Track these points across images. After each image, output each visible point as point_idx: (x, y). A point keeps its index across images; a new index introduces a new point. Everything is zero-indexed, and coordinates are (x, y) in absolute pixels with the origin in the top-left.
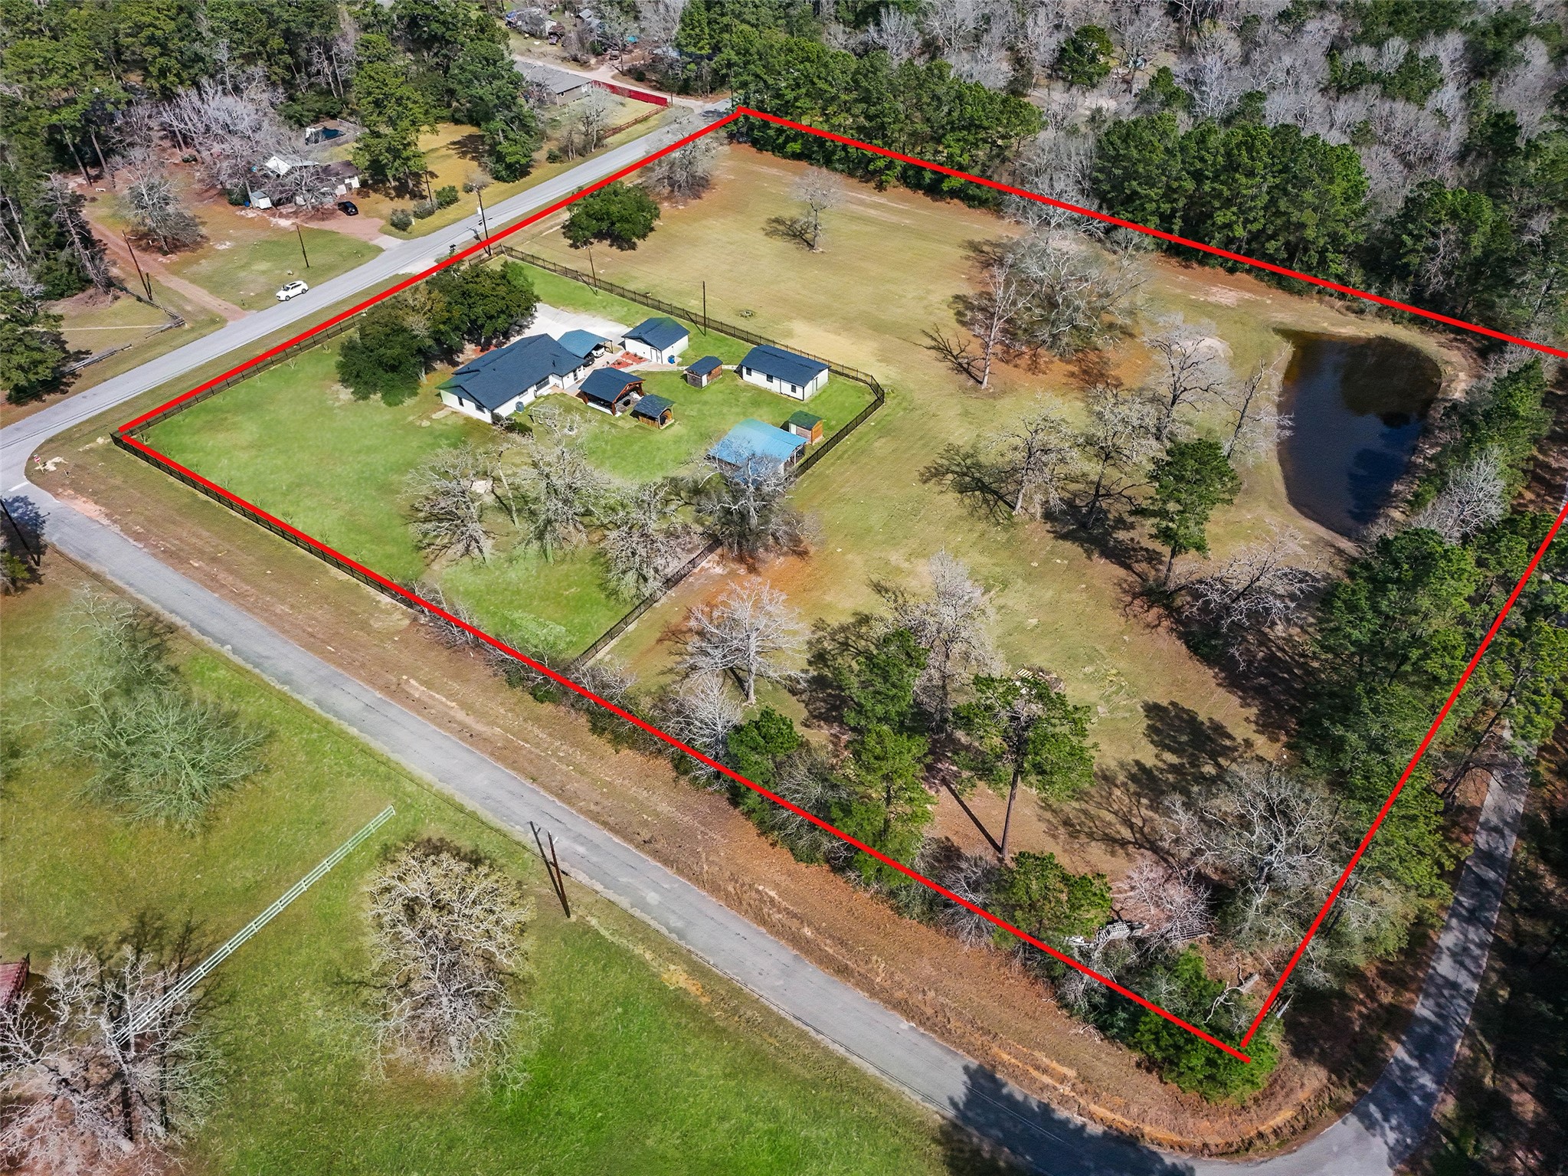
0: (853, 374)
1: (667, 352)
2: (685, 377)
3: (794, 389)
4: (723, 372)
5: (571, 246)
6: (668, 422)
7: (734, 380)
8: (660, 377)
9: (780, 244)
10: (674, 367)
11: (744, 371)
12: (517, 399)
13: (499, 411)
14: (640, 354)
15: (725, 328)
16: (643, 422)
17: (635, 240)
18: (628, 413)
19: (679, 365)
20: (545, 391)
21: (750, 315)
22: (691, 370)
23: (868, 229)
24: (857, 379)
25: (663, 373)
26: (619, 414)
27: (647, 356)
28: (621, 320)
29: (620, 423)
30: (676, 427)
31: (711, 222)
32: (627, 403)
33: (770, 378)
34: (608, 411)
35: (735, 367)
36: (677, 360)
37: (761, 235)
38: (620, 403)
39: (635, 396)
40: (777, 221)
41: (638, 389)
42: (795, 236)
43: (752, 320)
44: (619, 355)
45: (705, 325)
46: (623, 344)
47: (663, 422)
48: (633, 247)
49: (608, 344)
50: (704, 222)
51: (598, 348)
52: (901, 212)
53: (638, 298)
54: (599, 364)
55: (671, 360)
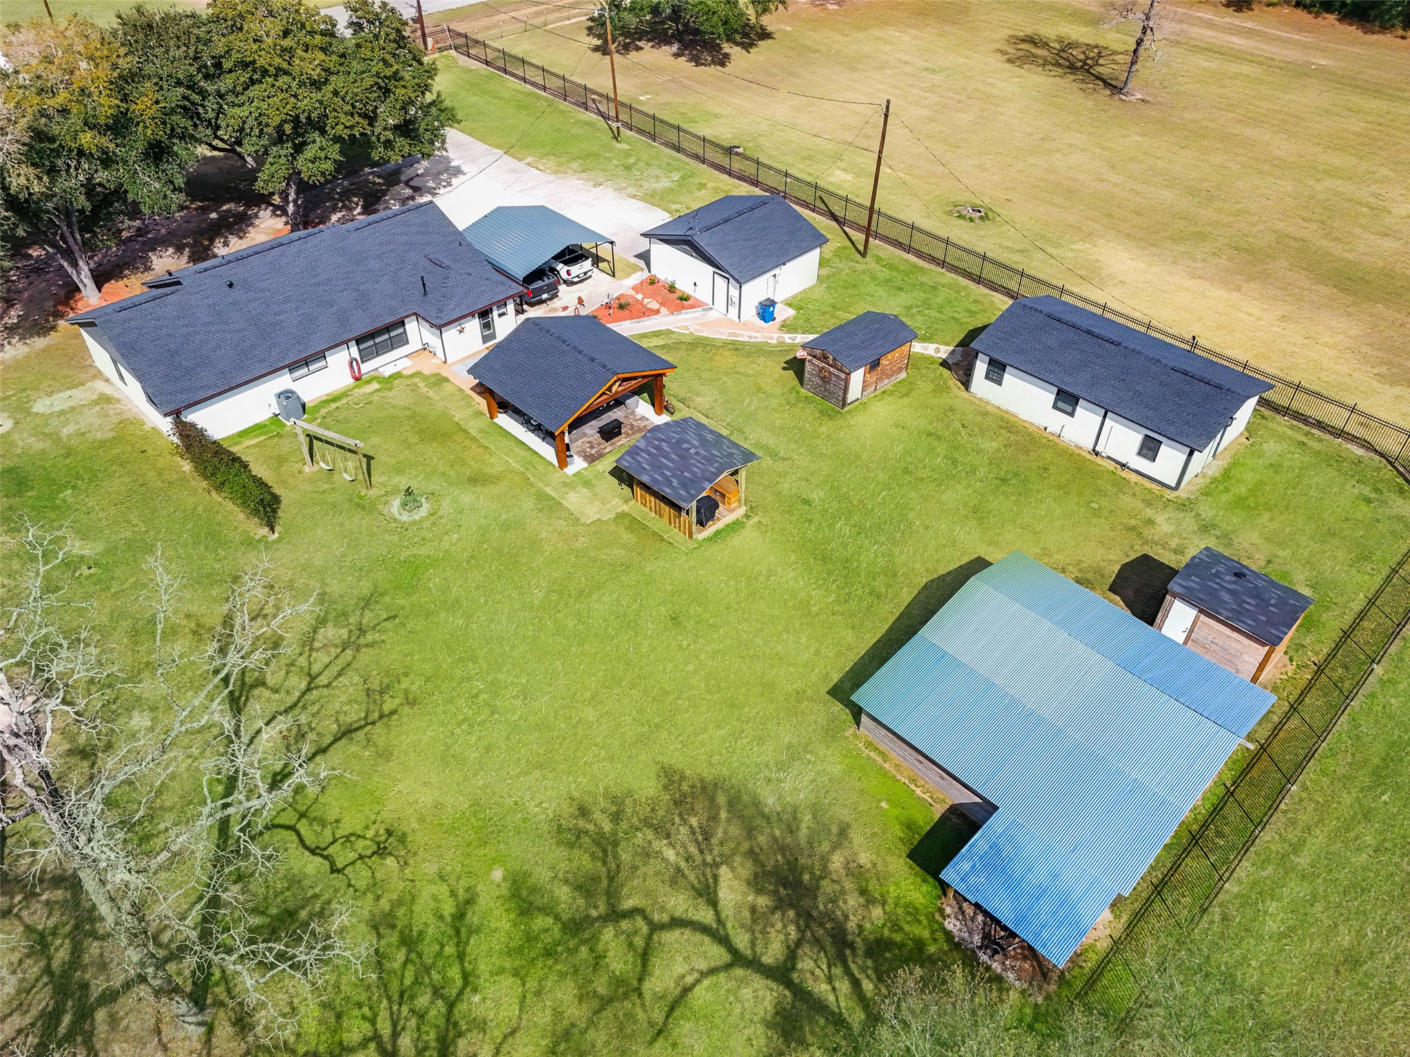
0: (1336, 417)
1: (757, 290)
2: (796, 366)
3: (1149, 449)
4: (912, 362)
5: (596, 49)
6: (726, 516)
7: (941, 389)
8: (728, 359)
9: (1038, 80)
10: (769, 334)
11: (981, 367)
12: (284, 381)
13: (199, 417)
14: (684, 286)
15: (918, 241)
16: (640, 507)
17: (727, 48)
18: (607, 464)
19: (786, 327)
20: (388, 363)
21: (981, 214)
22: (819, 350)
23: (1234, 68)
24: (1340, 433)
25: (736, 347)
26: (577, 464)
27: (702, 294)
28: (654, 199)
29: (574, 500)
30: (749, 538)
31: (890, 33)
32: (611, 432)
33: (1067, 400)
34: (547, 451)
35: (944, 352)
36: (783, 313)
37: (997, 62)
38: (591, 430)
39: (642, 408)
40: (1030, 40)
41: (652, 388)
42: (1072, 68)
43: (986, 229)
44: (626, 285)
45: (868, 231)
46: (645, 257)
47: (707, 510)
48: (723, 60)
49: (604, 250)
50: (876, 33)
51: (572, 255)
52: (1297, 44)
53: (710, 154)
54: (565, 302)
55: (766, 311)
